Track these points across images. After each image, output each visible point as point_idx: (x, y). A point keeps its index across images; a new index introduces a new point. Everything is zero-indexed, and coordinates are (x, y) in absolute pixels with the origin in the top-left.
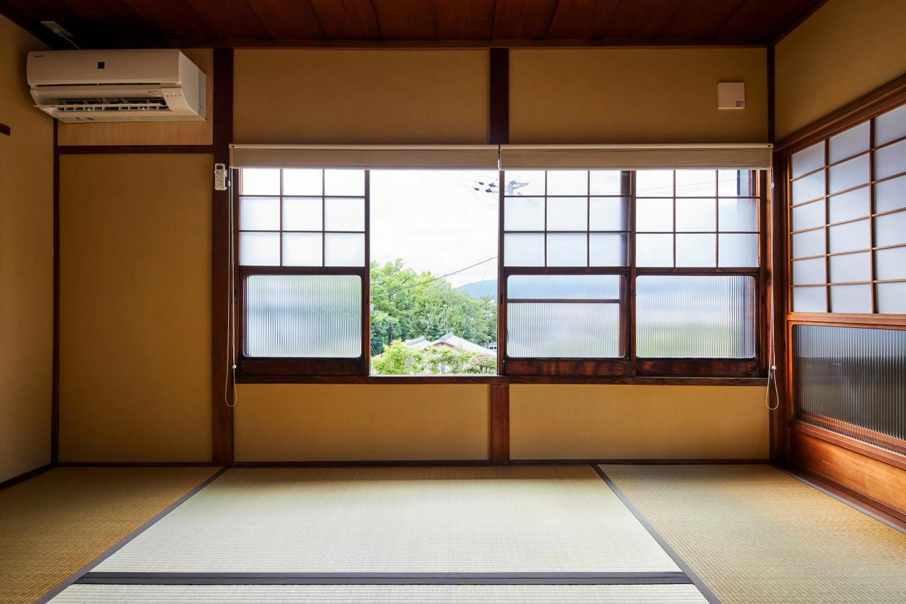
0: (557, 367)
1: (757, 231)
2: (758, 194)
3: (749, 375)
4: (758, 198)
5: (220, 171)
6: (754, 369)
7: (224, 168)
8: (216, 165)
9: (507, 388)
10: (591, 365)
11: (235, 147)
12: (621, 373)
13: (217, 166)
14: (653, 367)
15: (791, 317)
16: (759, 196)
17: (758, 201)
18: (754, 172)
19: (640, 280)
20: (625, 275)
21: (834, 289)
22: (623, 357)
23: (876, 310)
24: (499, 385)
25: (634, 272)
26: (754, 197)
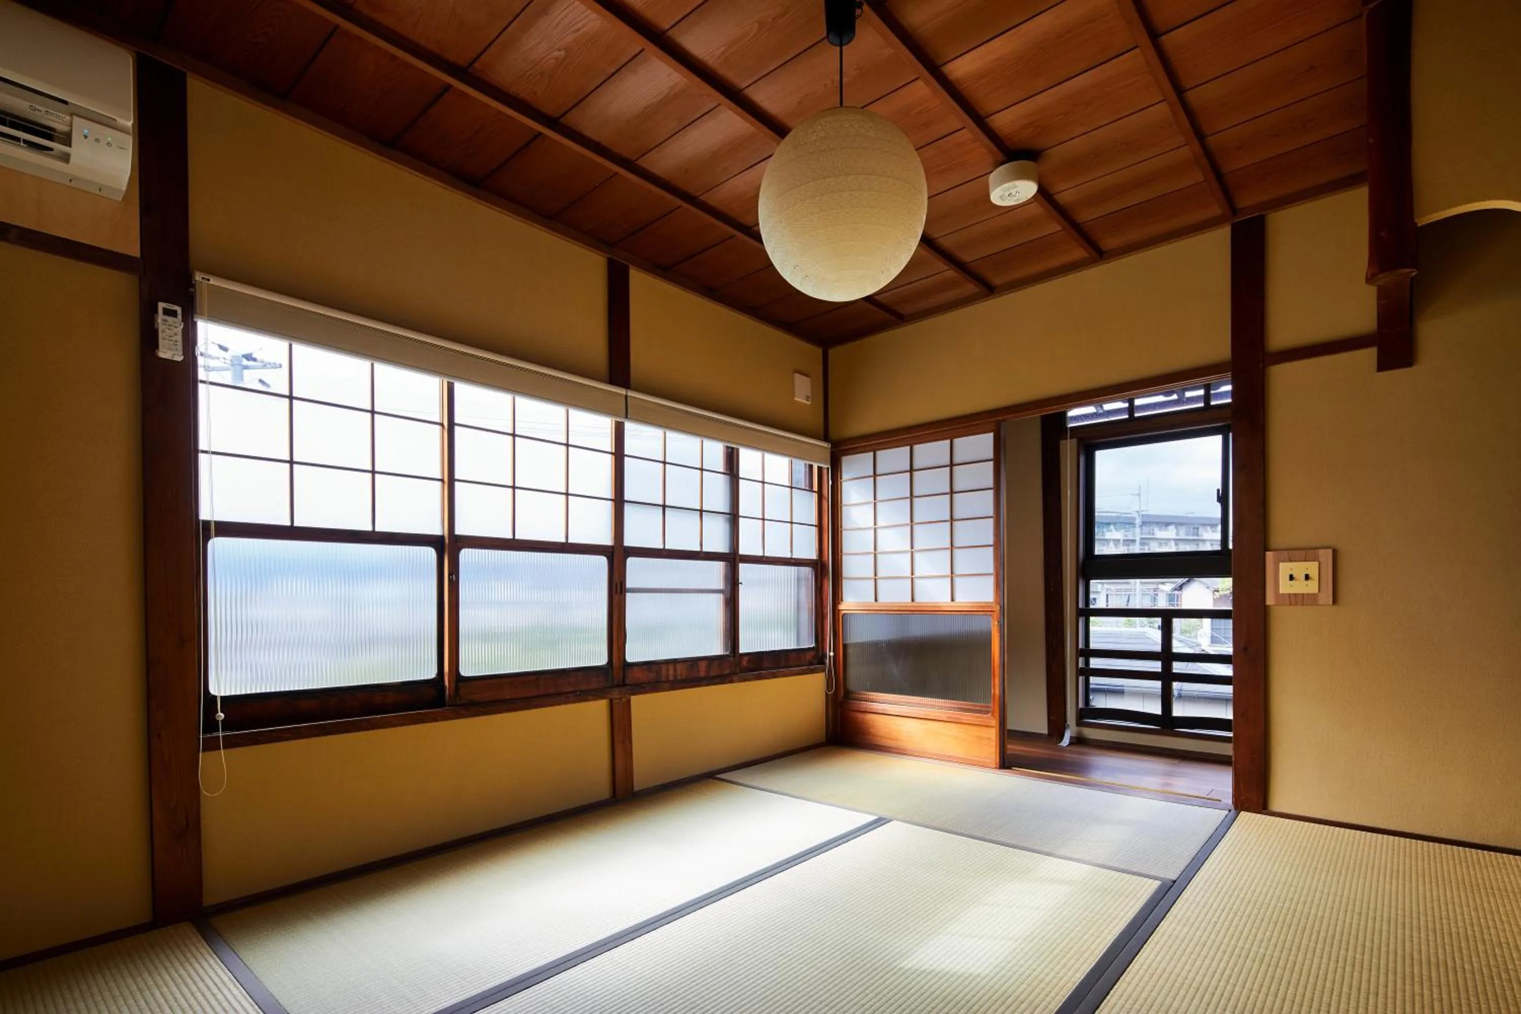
0: (675, 670)
1: (814, 524)
2: (816, 488)
3: (811, 664)
4: (815, 492)
5: (170, 319)
6: (814, 657)
7: (180, 317)
8: (161, 305)
9: (629, 701)
10: (703, 665)
11: (211, 282)
12: (728, 672)
13: (164, 309)
14: (749, 661)
15: (842, 607)
16: (816, 490)
17: (815, 496)
18: (811, 467)
19: (743, 567)
20: (730, 562)
21: (879, 582)
22: (728, 653)
23: (913, 600)
24: (621, 699)
25: (738, 559)
26: (811, 490)
